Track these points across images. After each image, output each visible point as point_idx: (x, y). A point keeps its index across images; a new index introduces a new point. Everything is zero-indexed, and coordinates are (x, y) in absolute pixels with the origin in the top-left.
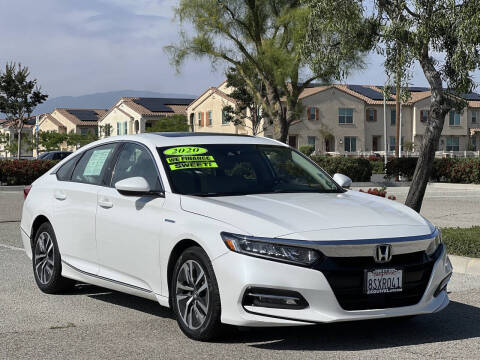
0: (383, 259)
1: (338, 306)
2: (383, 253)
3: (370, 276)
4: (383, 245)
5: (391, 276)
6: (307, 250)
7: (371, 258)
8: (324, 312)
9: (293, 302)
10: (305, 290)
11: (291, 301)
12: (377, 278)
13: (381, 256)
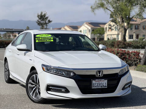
0: (99, 76)
1: (81, 93)
2: (99, 73)
3: (94, 82)
4: (99, 71)
5: (103, 82)
6: (71, 72)
7: (95, 75)
8: (75, 94)
9: (64, 91)
10: (68, 86)
11: (63, 90)
12: (96, 83)
13: (98, 74)
